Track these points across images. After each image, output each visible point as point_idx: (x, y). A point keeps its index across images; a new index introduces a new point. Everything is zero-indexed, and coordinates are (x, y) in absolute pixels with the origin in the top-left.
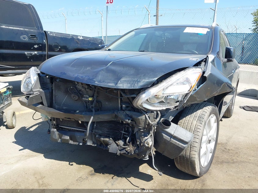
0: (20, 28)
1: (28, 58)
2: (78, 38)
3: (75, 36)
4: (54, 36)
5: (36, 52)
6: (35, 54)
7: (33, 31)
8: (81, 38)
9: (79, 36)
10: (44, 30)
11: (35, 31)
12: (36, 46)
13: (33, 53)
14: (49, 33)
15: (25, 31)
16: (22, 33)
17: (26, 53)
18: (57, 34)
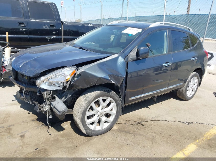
0: (44, 20)
1: (48, 40)
2: (88, 25)
3: (85, 24)
4: (68, 25)
5: (54, 37)
6: (53, 38)
7: (53, 22)
8: (91, 25)
9: (89, 24)
10: (61, 21)
11: (55, 22)
12: (54, 33)
13: (52, 37)
14: (64, 23)
15: (47, 23)
16: (45, 24)
17: (47, 37)
18: (71, 23)
